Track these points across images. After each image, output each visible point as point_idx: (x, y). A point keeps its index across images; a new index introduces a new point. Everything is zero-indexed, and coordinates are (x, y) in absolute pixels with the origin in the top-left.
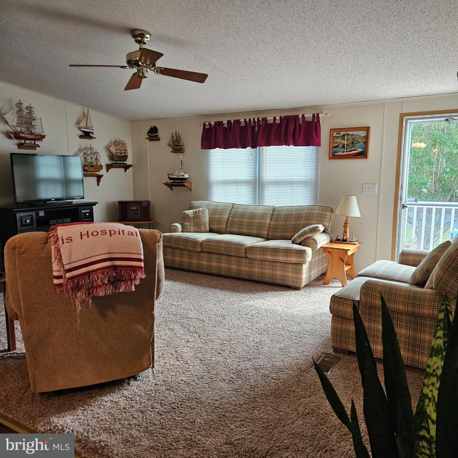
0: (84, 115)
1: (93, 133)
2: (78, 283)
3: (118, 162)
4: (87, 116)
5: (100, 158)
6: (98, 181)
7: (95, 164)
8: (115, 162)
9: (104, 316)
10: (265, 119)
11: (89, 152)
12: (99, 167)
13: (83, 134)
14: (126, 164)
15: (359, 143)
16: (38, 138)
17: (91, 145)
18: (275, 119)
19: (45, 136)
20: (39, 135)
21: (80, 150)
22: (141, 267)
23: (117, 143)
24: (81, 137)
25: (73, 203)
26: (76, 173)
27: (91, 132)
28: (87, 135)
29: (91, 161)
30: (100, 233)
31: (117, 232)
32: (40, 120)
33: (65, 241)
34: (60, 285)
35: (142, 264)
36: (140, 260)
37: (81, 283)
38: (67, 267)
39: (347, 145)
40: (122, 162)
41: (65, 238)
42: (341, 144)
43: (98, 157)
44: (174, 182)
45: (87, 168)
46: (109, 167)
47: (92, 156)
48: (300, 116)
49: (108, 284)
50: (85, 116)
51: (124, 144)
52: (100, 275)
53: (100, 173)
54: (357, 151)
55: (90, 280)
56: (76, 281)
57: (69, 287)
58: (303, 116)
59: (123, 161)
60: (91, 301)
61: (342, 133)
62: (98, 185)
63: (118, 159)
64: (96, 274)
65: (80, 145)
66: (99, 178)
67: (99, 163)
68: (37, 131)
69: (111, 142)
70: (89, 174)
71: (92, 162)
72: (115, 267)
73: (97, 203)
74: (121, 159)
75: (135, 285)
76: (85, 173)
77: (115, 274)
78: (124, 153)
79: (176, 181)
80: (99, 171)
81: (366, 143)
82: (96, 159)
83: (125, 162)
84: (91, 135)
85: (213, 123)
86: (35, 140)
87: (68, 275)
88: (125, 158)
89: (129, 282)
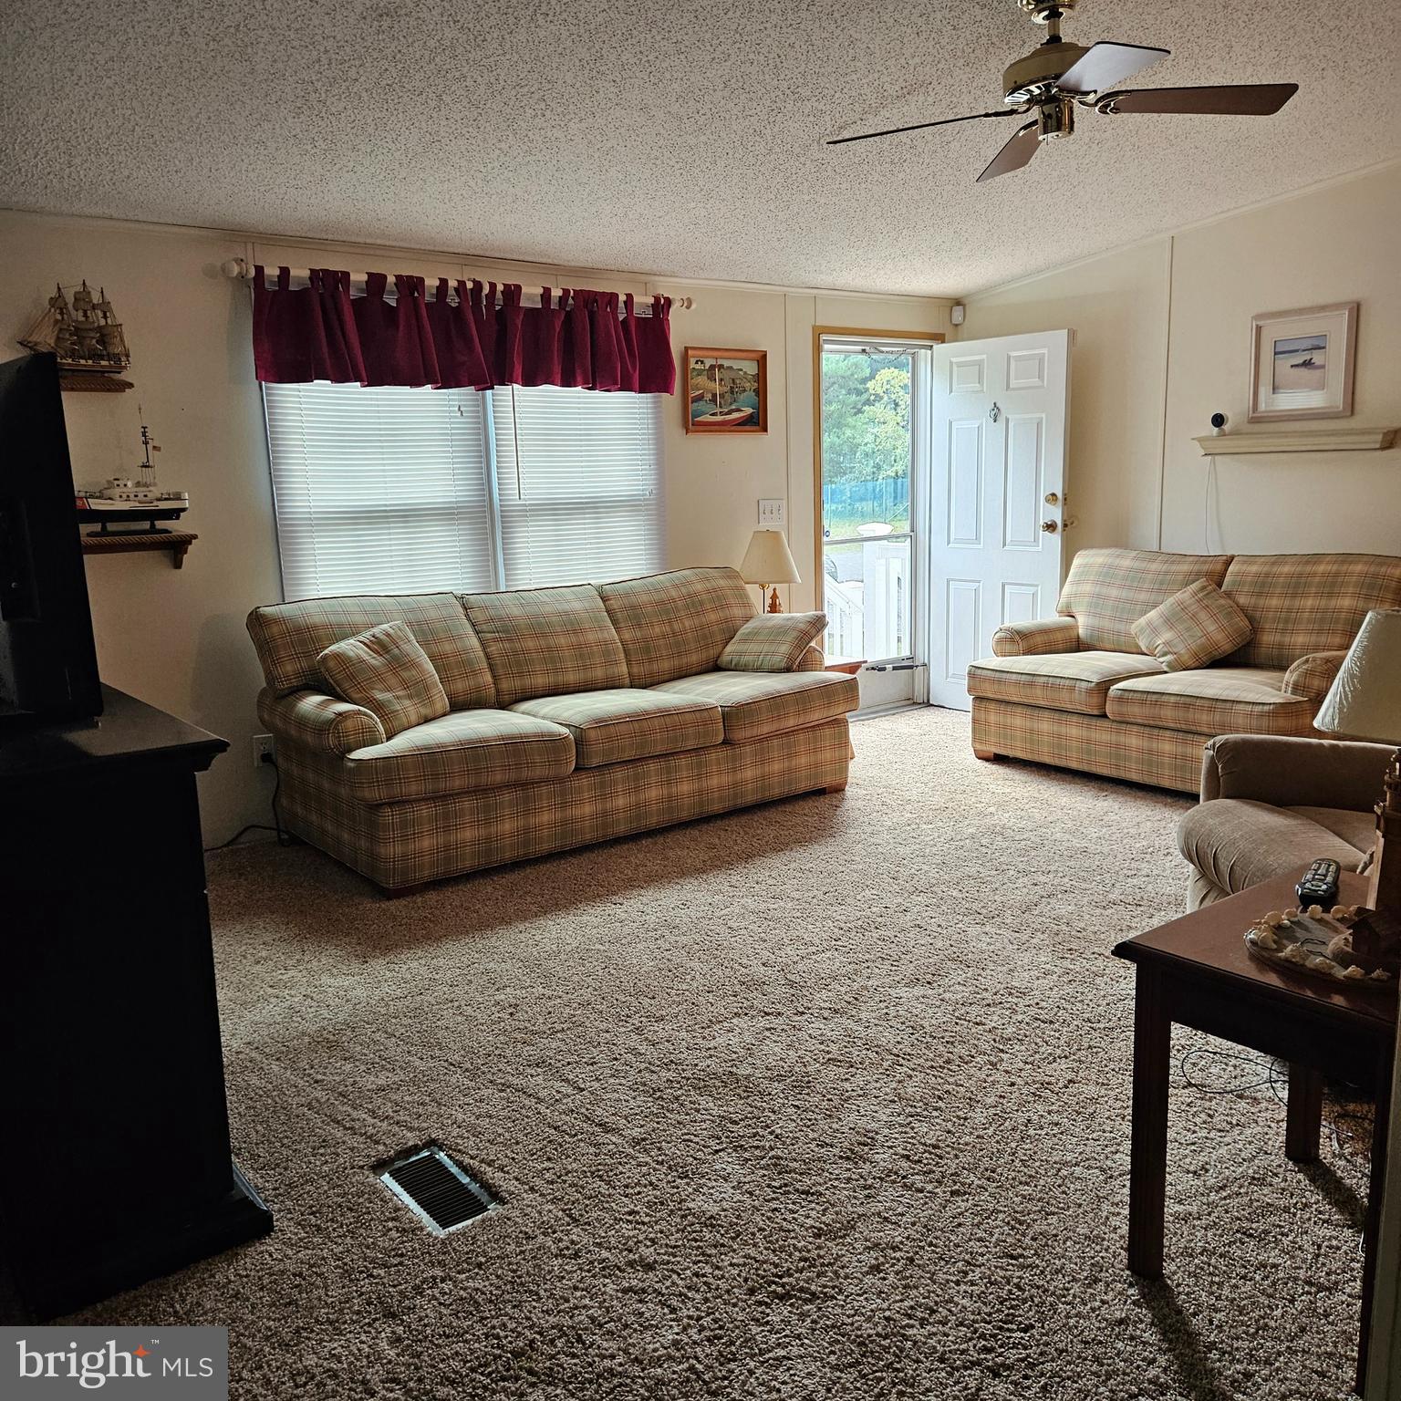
10: (512, 293)
15: (745, 391)
18: (546, 294)
39: (722, 396)
42: (708, 391)
44: (104, 533)
48: (622, 298)
54: (742, 414)
58: (629, 297)
61: (708, 363)
79: (111, 527)
81: (761, 392)
85: (300, 273)
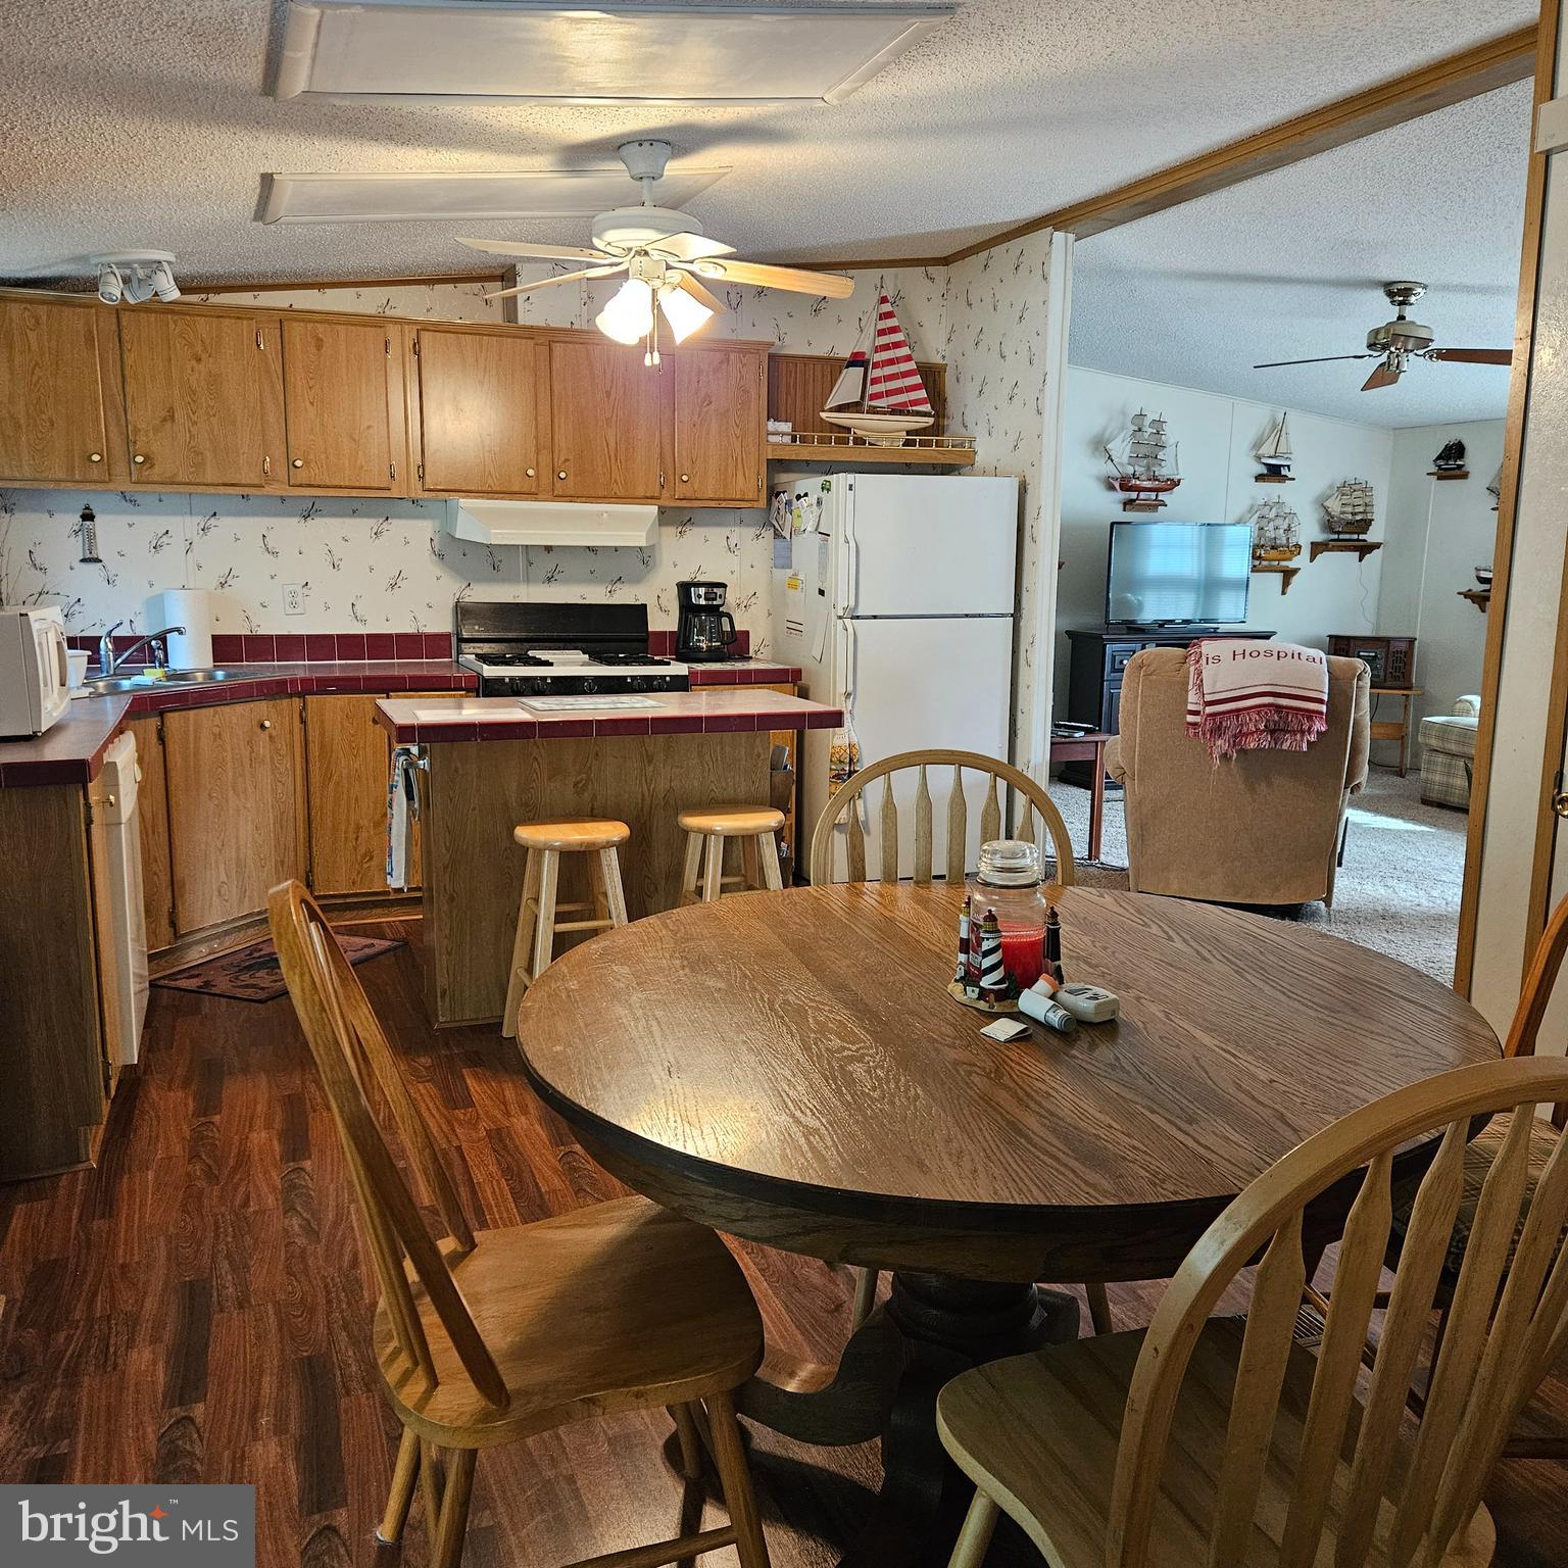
0: (1274, 426)
1: (1288, 466)
2: (1221, 723)
3: (1341, 537)
4: (1280, 427)
5: (1297, 528)
6: (1286, 584)
7: (1284, 542)
8: (1336, 537)
9: (1252, 790)
11: (1272, 515)
12: (1293, 549)
13: (1265, 472)
14: (1365, 541)
16: (1166, 487)
17: (1279, 497)
19: (1179, 481)
20: (1168, 480)
21: (1251, 510)
22: (1321, 713)
23: (1346, 488)
24: (1259, 478)
25: (1219, 631)
26: (1236, 563)
27: (1284, 466)
28: (1274, 473)
29: (1273, 536)
30: (1262, 653)
31: (1290, 655)
32: (1174, 446)
33: (1210, 660)
34: (1195, 724)
35: (1324, 708)
36: (1320, 701)
37: (1224, 724)
38: (1208, 698)
40: (1355, 537)
41: (1210, 657)
43: (1292, 525)
45: (1263, 552)
46: (1317, 548)
47: (1279, 522)
49: (1264, 731)
50: (1277, 429)
51: (1366, 490)
52: (1255, 716)
53: (1292, 564)
55: (1238, 721)
56: (1218, 719)
57: (1208, 727)
59: (1358, 534)
60: (1235, 755)
62: (1283, 593)
63: (1346, 529)
64: (1248, 714)
65: (1253, 498)
66: (1288, 575)
67: (1294, 539)
68: (1165, 471)
69: (1331, 487)
70: (1266, 567)
71: (1275, 538)
72: (1279, 707)
73: (1274, 633)
74: (1352, 528)
75: (1308, 741)
76: (1257, 563)
77: (1276, 718)
78: (1364, 512)
80: (1290, 559)
82: (1289, 529)
83: (1362, 537)
84: (1284, 472)
86: (1157, 490)
87: (1209, 710)
88: (1365, 525)
89: (1299, 735)
